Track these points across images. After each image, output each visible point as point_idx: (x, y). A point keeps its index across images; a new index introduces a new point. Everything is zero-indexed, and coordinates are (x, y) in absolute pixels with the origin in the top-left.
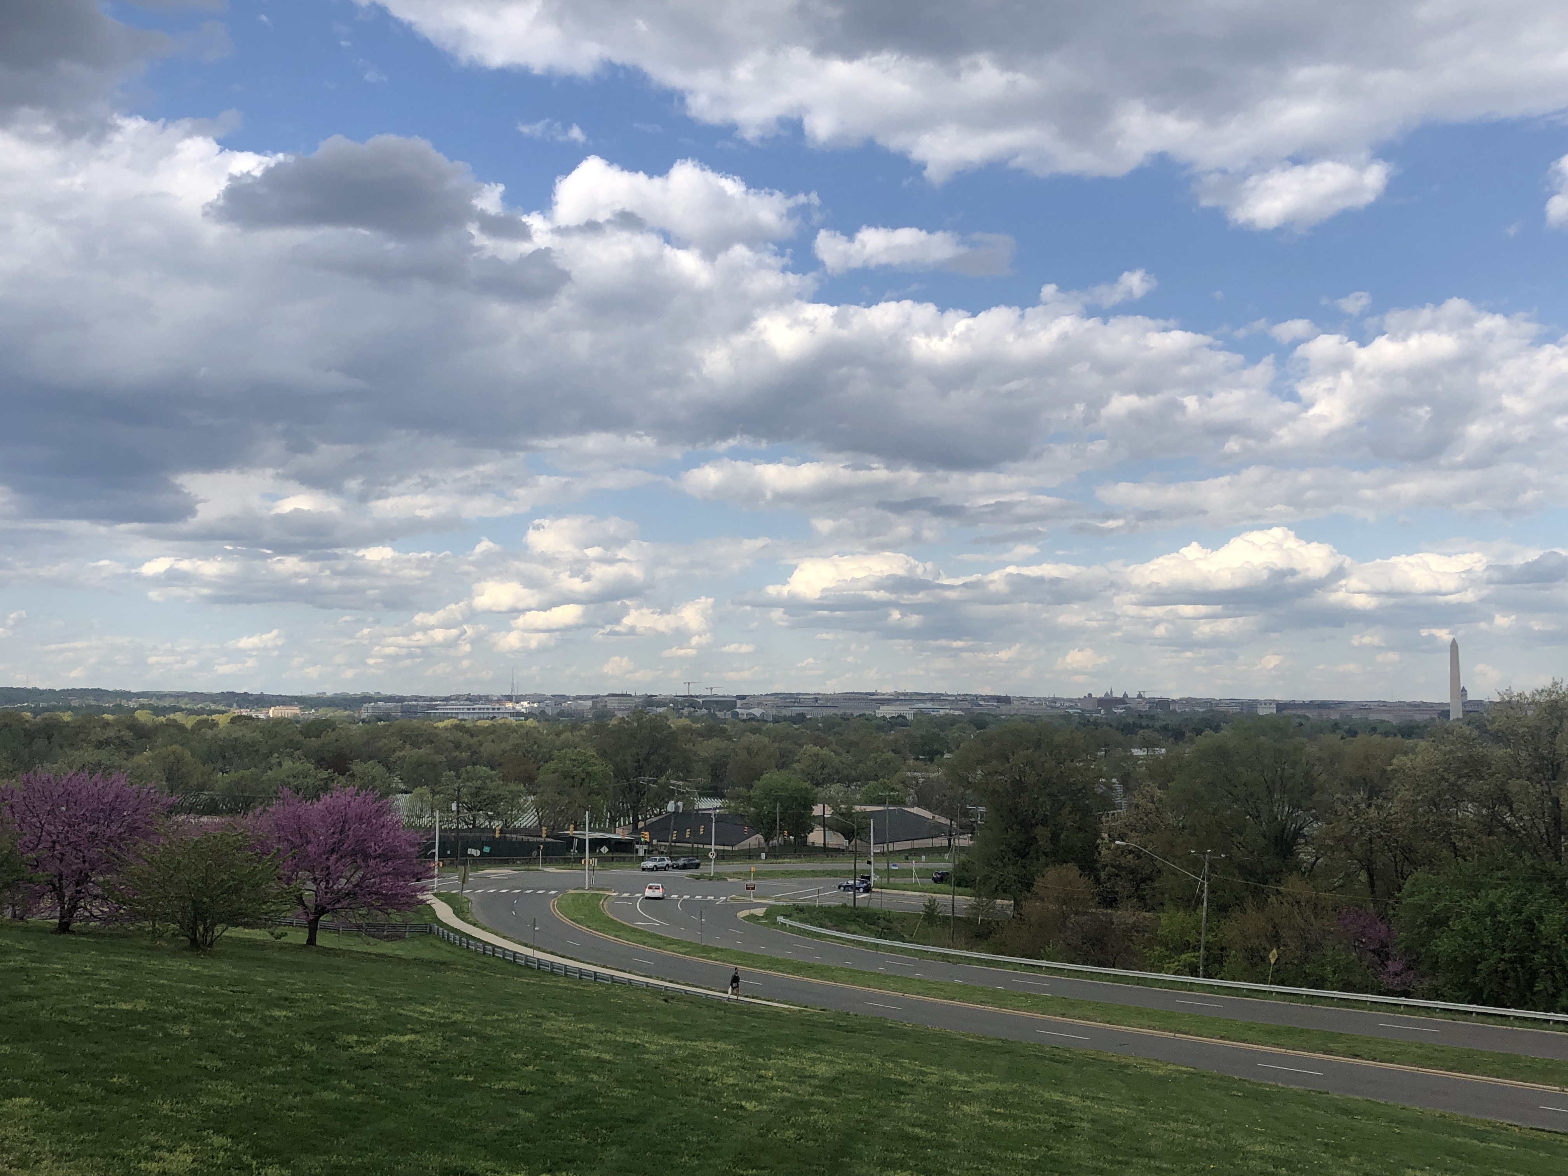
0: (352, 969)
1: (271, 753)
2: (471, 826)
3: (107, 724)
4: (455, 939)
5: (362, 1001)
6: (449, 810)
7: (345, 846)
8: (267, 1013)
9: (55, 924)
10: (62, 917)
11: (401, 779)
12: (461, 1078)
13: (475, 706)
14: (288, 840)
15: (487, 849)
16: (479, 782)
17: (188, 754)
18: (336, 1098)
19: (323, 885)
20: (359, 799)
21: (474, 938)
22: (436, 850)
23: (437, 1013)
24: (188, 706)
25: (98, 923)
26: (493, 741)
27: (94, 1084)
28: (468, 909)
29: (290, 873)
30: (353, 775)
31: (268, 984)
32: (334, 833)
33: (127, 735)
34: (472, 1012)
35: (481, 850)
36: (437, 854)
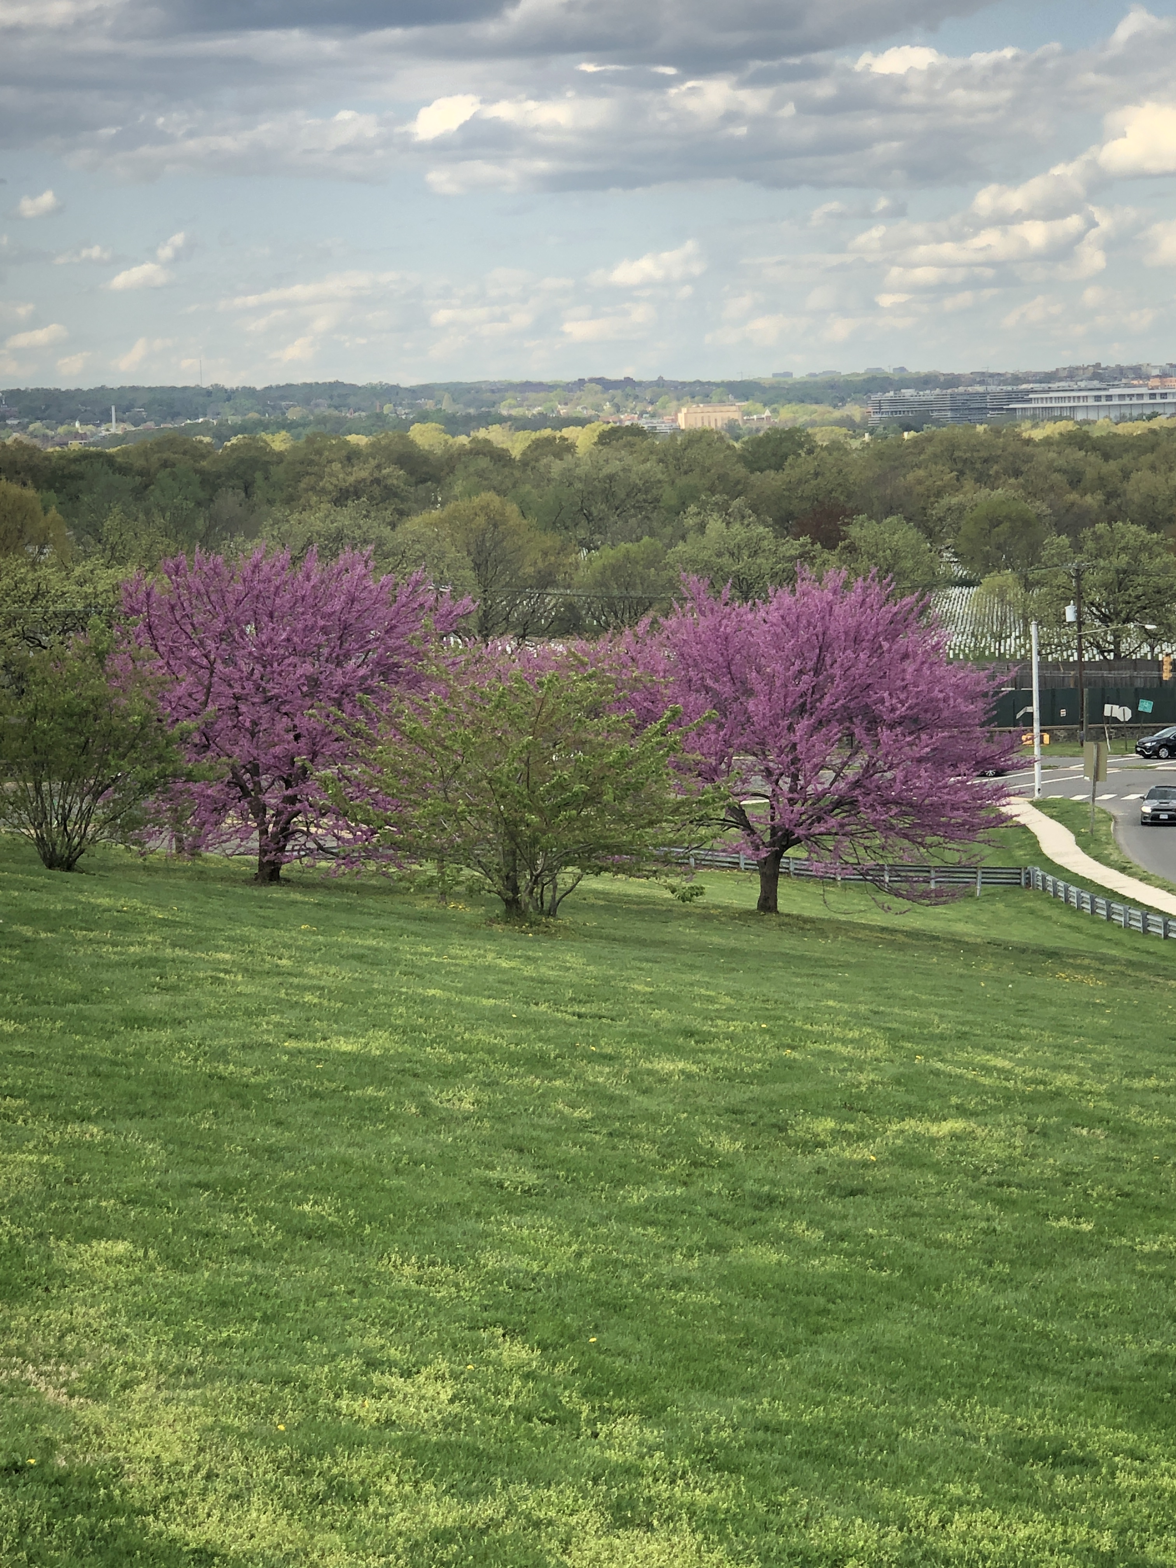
0: (847, 966)
1: (684, 505)
2: (1111, 656)
3: (352, 456)
4: (1080, 899)
5: (852, 1041)
6: (1060, 620)
7: (827, 699)
8: (644, 1065)
9: (249, 864)
10: (263, 852)
11: (956, 554)
12: (1064, 1222)
13: (1112, 391)
14: (707, 689)
15: (1146, 706)
16: (1125, 558)
17: (512, 510)
18: (779, 1263)
19: (785, 783)
20: (853, 597)
21: (1123, 899)
22: (1035, 709)
23: (1019, 1070)
24: (514, 412)
25: (332, 864)
26: (1153, 468)
27: (264, 1215)
28: (1108, 834)
29: (713, 761)
30: (852, 549)
31: (653, 1000)
32: (801, 672)
33: (394, 475)
34: (1099, 1068)
35: (1134, 708)
36: (1036, 716)
